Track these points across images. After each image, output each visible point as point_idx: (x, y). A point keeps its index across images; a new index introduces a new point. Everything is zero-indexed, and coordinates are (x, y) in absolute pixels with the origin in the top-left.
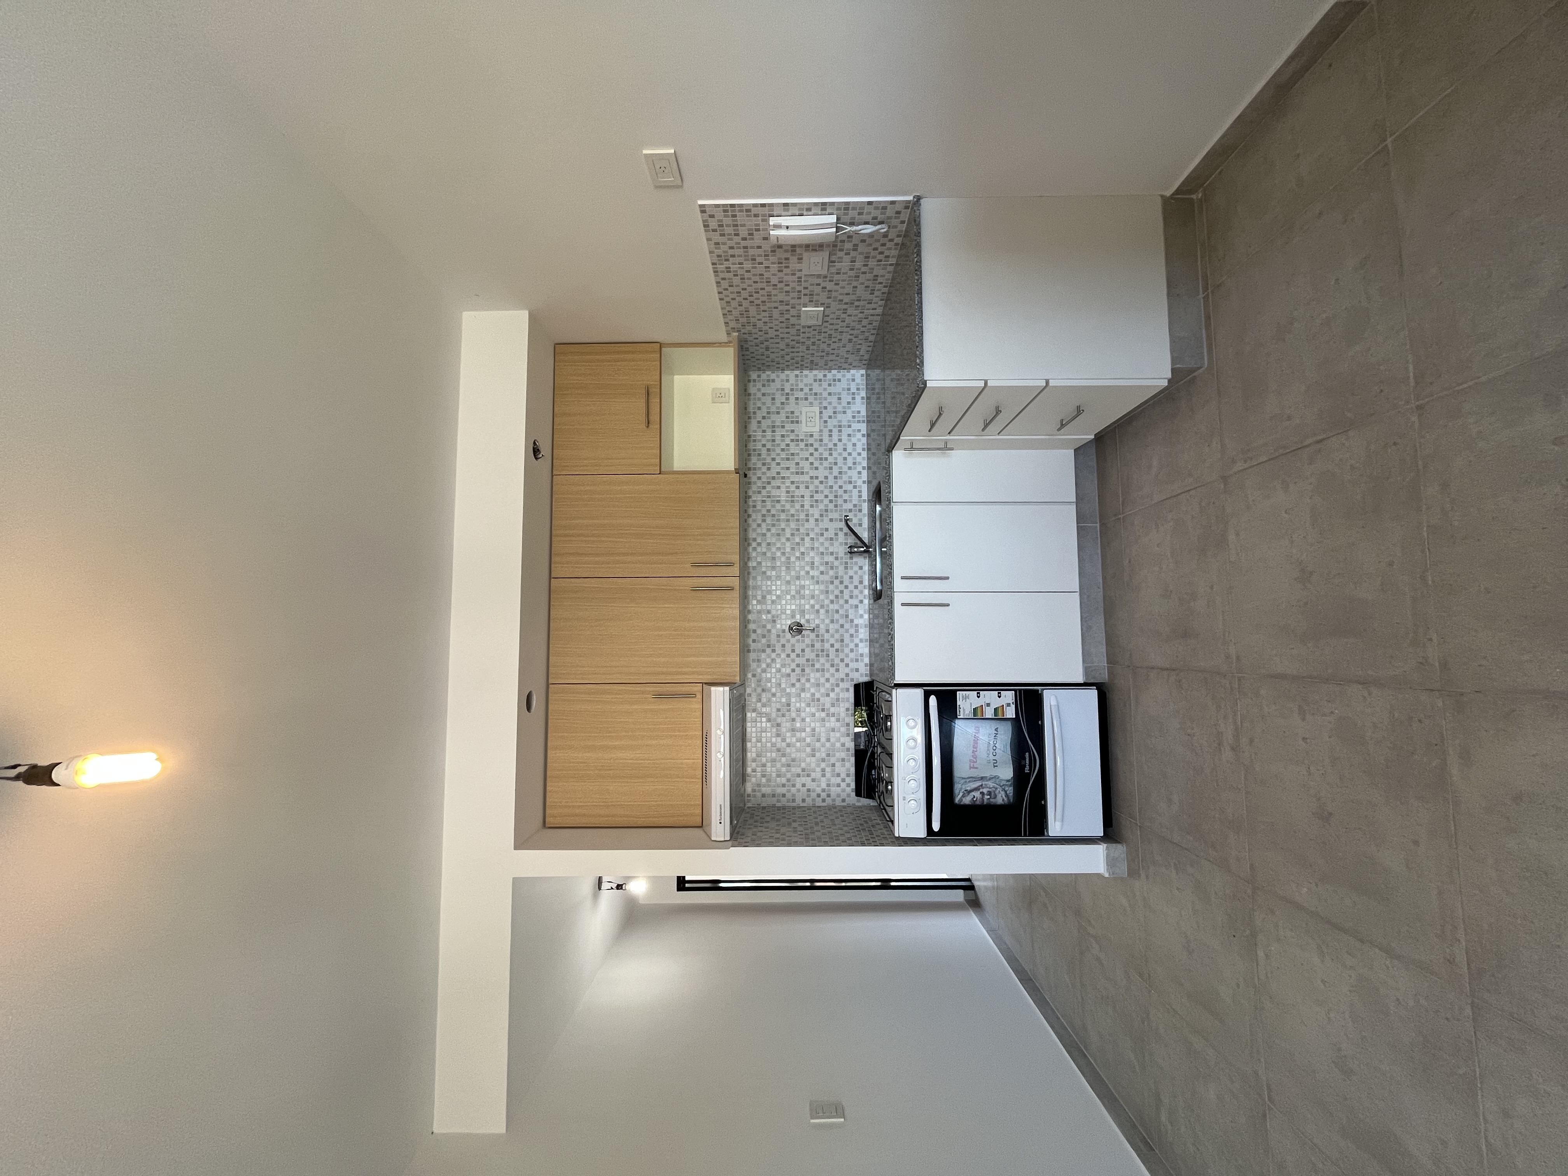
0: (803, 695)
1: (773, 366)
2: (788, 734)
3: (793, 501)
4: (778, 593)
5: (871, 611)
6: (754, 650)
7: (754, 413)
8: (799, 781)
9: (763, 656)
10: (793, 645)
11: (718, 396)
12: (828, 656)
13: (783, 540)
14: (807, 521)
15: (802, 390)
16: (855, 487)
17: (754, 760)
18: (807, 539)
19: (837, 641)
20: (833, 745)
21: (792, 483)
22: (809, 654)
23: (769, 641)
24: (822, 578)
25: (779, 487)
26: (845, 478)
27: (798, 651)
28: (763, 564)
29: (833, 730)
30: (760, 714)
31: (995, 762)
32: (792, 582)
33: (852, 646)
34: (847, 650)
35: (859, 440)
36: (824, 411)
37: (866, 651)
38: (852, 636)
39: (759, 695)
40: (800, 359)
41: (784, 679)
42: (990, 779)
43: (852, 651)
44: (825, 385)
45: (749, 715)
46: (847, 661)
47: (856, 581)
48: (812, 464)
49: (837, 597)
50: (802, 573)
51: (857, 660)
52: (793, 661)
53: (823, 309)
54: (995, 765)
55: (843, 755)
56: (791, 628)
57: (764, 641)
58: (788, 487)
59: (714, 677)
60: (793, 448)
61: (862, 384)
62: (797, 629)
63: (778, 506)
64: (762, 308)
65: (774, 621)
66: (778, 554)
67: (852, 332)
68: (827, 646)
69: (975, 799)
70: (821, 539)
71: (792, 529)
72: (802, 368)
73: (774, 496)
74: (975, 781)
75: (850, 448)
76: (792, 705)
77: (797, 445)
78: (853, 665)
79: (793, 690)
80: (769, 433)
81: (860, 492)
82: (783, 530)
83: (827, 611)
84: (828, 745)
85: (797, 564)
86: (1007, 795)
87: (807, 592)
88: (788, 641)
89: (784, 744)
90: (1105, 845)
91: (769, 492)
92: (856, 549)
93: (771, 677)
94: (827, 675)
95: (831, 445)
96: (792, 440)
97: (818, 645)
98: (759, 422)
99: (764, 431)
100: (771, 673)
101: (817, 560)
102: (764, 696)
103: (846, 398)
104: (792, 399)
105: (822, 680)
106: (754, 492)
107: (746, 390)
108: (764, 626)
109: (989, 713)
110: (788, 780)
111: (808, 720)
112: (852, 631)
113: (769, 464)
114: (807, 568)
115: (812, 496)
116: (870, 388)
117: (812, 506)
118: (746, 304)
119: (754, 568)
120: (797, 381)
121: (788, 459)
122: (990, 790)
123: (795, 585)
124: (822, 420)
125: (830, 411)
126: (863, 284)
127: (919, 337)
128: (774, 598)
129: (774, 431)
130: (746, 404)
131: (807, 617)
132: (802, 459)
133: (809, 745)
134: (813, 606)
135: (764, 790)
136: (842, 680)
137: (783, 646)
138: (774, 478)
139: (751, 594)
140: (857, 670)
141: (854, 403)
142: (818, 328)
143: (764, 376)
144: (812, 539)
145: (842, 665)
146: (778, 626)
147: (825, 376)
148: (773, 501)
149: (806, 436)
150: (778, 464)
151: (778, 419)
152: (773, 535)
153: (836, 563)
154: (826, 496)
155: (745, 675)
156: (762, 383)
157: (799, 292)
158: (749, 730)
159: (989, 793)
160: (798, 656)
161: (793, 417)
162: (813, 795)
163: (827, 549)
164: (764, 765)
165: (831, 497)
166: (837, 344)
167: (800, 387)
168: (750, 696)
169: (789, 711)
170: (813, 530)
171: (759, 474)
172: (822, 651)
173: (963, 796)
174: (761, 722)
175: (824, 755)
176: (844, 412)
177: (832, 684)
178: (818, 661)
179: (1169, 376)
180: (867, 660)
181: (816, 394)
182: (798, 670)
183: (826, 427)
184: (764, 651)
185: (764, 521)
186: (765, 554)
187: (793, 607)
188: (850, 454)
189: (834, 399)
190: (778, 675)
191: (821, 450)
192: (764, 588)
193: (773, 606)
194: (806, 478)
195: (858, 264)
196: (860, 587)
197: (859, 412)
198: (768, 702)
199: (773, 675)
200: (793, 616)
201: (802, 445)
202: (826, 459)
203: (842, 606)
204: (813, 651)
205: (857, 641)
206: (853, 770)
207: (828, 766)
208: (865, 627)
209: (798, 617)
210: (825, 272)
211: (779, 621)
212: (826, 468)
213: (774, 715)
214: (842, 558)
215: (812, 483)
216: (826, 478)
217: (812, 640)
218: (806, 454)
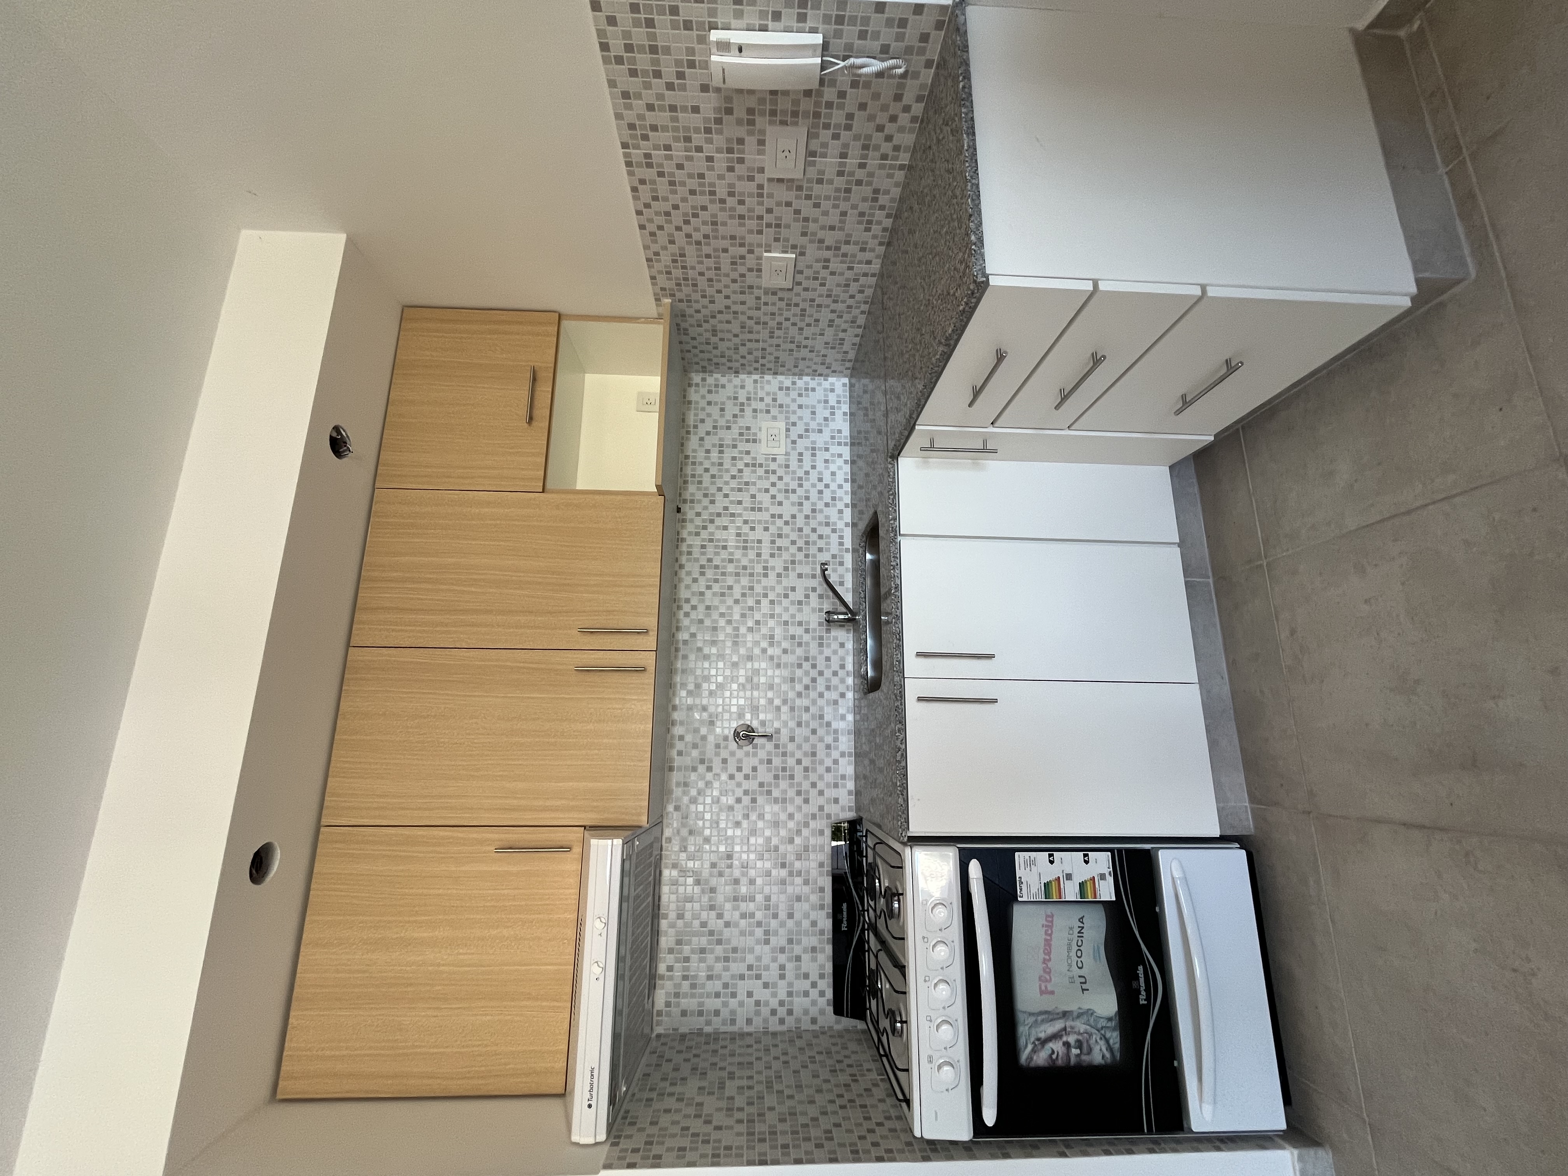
0: (752, 840)
1: (724, 364)
2: (728, 906)
3: (745, 548)
4: (720, 679)
5: (857, 709)
6: (680, 769)
7: (696, 427)
8: (742, 988)
9: (693, 776)
10: (740, 761)
11: (643, 404)
12: (792, 777)
13: (730, 602)
14: (766, 575)
15: (762, 399)
16: (834, 531)
17: (671, 951)
18: (765, 602)
19: (806, 754)
20: (798, 924)
21: (746, 522)
22: (763, 774)
23: (703, 753)
24: (785, 659)
25: (725, 528)
26: (820, 517)
27: (746, 770)
28: (699, 636)
29: (799, 899)
30: (684, 872)
31: (1083, 980)
32: (741, 665)
33: (828, 762)
34: (821, 769)
35: (840, 468)
36: (792, 428)
37: (850, 770)
38: (828, 747)
39: (684, 840)
40: (759, 354)
41: (724, 814)
42: (1080, 1015)
43: (828, 770)
44: (794, 394)
45: (666, 873)
46: (820, 785)
47: (835, 665)
48: (773, 497)
49: (807, 687)
50: (757, 651)
51: (836, 785)
52: (739, 785)
53: (794, 256)
54: (1084, 986)
55: (814, 941)
56: (736, 734)
57: (695, 753)
58: (739, 528)
59: (606, 815)
60: (747, 475)
61: (845, 396)
62: (746, 735)
63: (724, 555)
64: (706, 250)
65: (712, 723)
66: (722, 622)
67: (834, 306)
68: (791, 762)
69: (1054, 1056)
70: (785, 602)
71: (743, 587)
72: (763, 370)
73: (718, 540)
74: (1051, 1020)
75: (827, 478)
76: (736, 856)
77: (755, 472)
78: (830, 793)
79: (738, 832)
80: (714, 455)
81: (841, 537)
82: (730, 588)
83: (792, 709)
84: (790, 923)
85: (749, 638)
86: (1110, 1048)
87: (763, 680)
88: (733, 754)
89: (720, 922)
90: (1296, 1152)
91: (712, 534)
92: (836, 617)
93: (704, 811)
94: (791, 809)
95: (800, 473)
96: (747, 465)
97: (777, 761)
98: (702, 439)
99: (708, 451)
100: (704, 804)
101: (778, 632)
102: (693, 842)
103: (822, 412)
104: (748, 411)
105: (783, 817)
106: (690, 533)
107: (685, 397)
108: (696, 731)
109: (1071, 892)
110: (726, 986)
111: (759, 881)
112: (829, 739)
113: (713, 495)
114: (764, 644)
115: (773, 542)
116: (855, 400)
117: (772, 555)
118: (680, 237)
119: (685, 642)
120: (756, 388)
121: (740, 490)
122: (1080, 1038)
123: (745, 668)
124: (789, 441)
125: (800, 429)
126: (855, 207)
127: (973, 200)
128: (713, 687)
129: (721, 452)
130: (684, 414)
131: (762, 716)
132: (760, 490)
133: (759, 924)
134: (771, 701)
135: (685, 1003)
136: (814, 817)
137: (725, 761)
138: (719, 515)
139: (678, 679)
140: (836, 801)
141: (833, 420)
142: (785, 295)
143: (710, 380)
144: (772, 602)
145: (813, 793)
146: (718, 731)
147: (794, 383)
148: (716, 547)
149: (766, 459)
150: (726, 496)
151: (728, 437)
152: (714, 594)
153: (806, 638)
154: (793, 543)
155: (663, 808)
156: (707, 388)
157: (760, 218)
158: (665, 898)
159: (1079, 1044)
160: (747, 777)
161: (749, 435)
162: (765, 1011)
163: (793, 616)
164: (687, 959)
165: (800, 543)
166: (812, 329)
167: (759, 396)
168: (670, 842)
169: (730, 866)
170: (773, 589)
171: (698, 508)
172: (784, 769)
173: (1034, 1051)
174: (685, 885)
175: (783, 942)
176: (820, 431)
177: (798, 823)
178: (777, 786)
179: (1413, 289)
180: (851, 785)
181: (781, 406)
182: (746, 800)
183: (794, 449)
184: (694, 769)
185: (702, 574)
186: (701, 621)
187: (742, 702)
188: (827, 486)
189: (806, 414)
190: (715, 809)
191: (787, 479)
192: (698, 672)
193: (712, 701)
194: (765, 516)
195: (852, 162)
196: (841, 673)
197: (840, 431)
198: (698, 851)
199: (708, 808)
200: (741, 715)
201: (760, 472)
202: (794, 491)
203: (814, 702)
204: (769, 770)
205: (835, 754)
206: (829, 968)
207: (789, 960)
208: (849, 734)
209: (748, 716)
210: (798, 175)
211: (719, 723)
212: (793, 504)
213: (705, 873)
214: (815, 630)
215: (774, 523)
216: (794, 517)
217: (769, 753)
218: (766, 484)
